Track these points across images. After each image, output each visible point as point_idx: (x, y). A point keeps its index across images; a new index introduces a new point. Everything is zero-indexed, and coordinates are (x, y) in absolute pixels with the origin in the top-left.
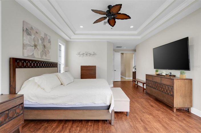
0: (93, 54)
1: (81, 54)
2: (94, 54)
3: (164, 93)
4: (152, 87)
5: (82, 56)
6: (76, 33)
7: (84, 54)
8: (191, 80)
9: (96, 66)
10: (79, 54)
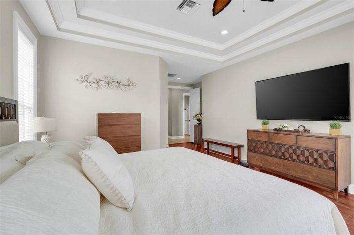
0: (126, 83)
1: (90, 80)
2: (130, 84)
3: (306, 165)
4: (267, 155)
5: (94, 85)
6: (83, 13)
7: (101, 82)
8: (349, 137)
9: (140, 115)
10: (85, 79)
